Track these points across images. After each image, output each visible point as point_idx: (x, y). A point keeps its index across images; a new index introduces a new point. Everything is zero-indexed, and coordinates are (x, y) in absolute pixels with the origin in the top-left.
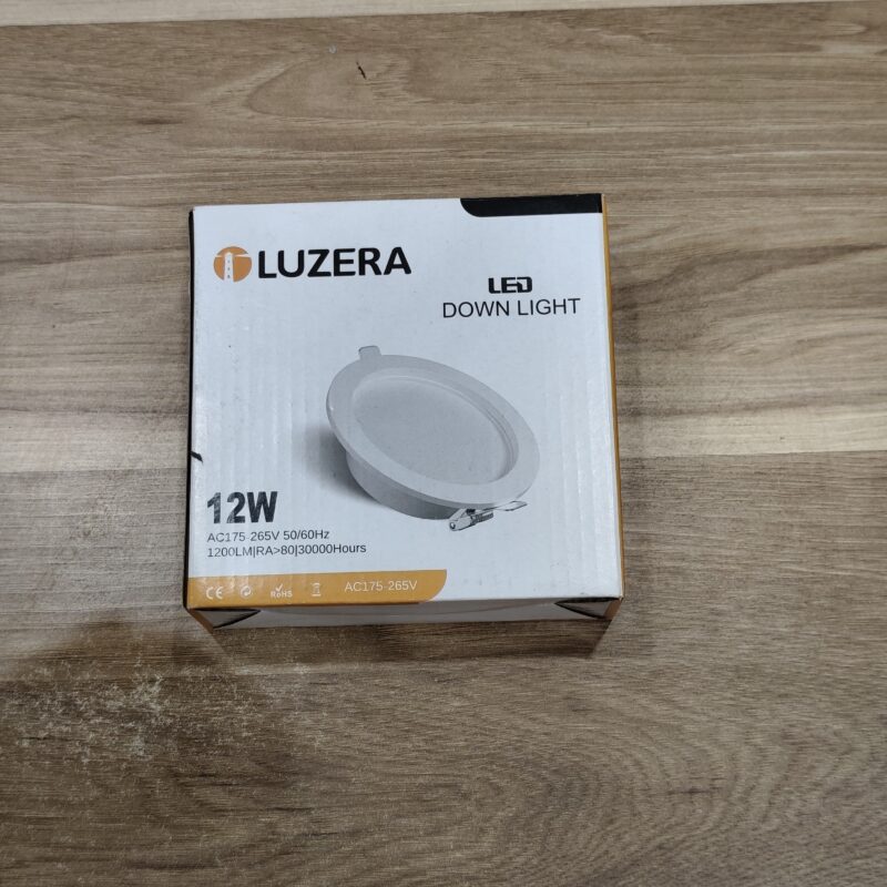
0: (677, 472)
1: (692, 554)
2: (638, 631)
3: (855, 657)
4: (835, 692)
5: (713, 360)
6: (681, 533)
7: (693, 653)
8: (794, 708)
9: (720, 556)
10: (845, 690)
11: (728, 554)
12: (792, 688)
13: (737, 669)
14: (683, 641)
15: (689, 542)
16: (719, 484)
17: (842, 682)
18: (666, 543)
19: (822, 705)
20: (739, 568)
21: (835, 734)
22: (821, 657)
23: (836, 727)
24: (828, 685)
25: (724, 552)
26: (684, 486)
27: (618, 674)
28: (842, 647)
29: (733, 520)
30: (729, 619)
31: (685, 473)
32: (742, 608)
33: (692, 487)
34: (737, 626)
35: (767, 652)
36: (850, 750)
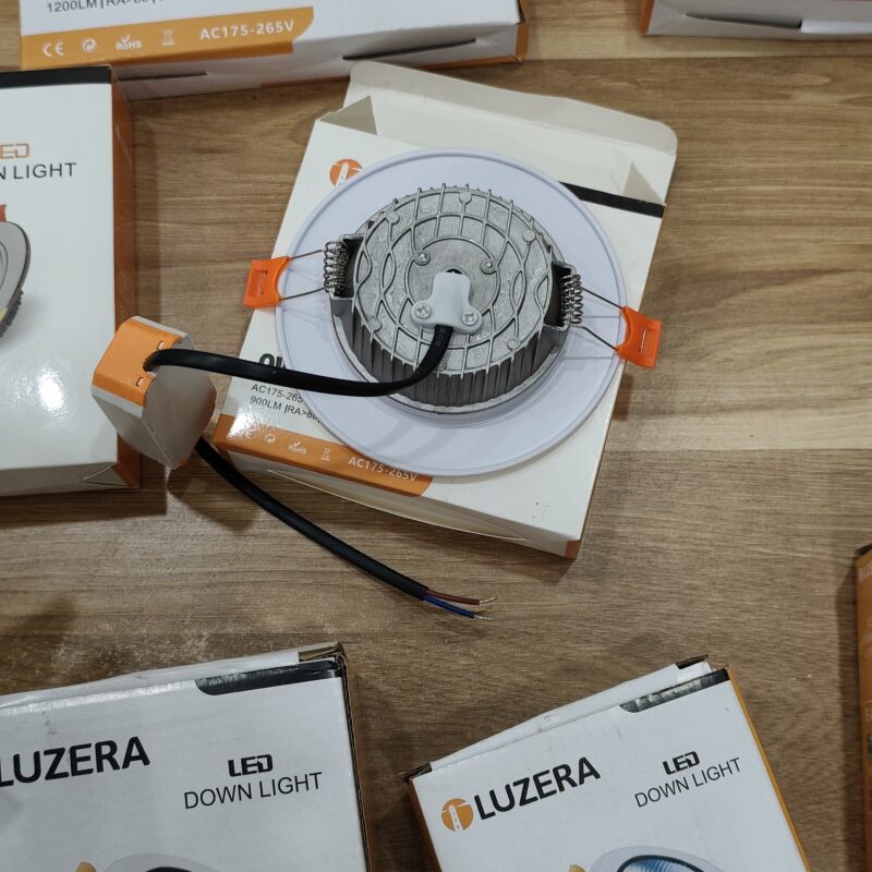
0: (659, 464)
1: (672, 535)
2: (623, 602)
3: (811, 629)
4: (794, 658)
5: (693, 367)
6: (663, 517)
7: (671, 622)
8: (759, 672)
9: (695, 538)
10: (803, 657)
11: (703, 536)
12: (756, 655)
13: (709, 637)
14: (662, 611)
15: (668, 525)
16: (696, 476)
17: (800, 650)
18: (649, 526)
19: (782, 670)
20: (712, 549)
21: (794, 695)
22: (783, 628)
23: (794, 689)
24: (788, 653)
25: (698, 534)
26: (666, 477)
27: (605, 639)
28: (800, 620)
29: (708, 507)
30: (703, 593)
31: (666, 465)
32: (714, 583)
33: (673, 477)
34: (710, 599)
35: (736, 622)
36: (807, 710)
